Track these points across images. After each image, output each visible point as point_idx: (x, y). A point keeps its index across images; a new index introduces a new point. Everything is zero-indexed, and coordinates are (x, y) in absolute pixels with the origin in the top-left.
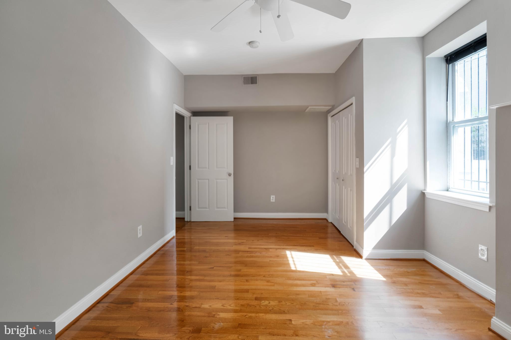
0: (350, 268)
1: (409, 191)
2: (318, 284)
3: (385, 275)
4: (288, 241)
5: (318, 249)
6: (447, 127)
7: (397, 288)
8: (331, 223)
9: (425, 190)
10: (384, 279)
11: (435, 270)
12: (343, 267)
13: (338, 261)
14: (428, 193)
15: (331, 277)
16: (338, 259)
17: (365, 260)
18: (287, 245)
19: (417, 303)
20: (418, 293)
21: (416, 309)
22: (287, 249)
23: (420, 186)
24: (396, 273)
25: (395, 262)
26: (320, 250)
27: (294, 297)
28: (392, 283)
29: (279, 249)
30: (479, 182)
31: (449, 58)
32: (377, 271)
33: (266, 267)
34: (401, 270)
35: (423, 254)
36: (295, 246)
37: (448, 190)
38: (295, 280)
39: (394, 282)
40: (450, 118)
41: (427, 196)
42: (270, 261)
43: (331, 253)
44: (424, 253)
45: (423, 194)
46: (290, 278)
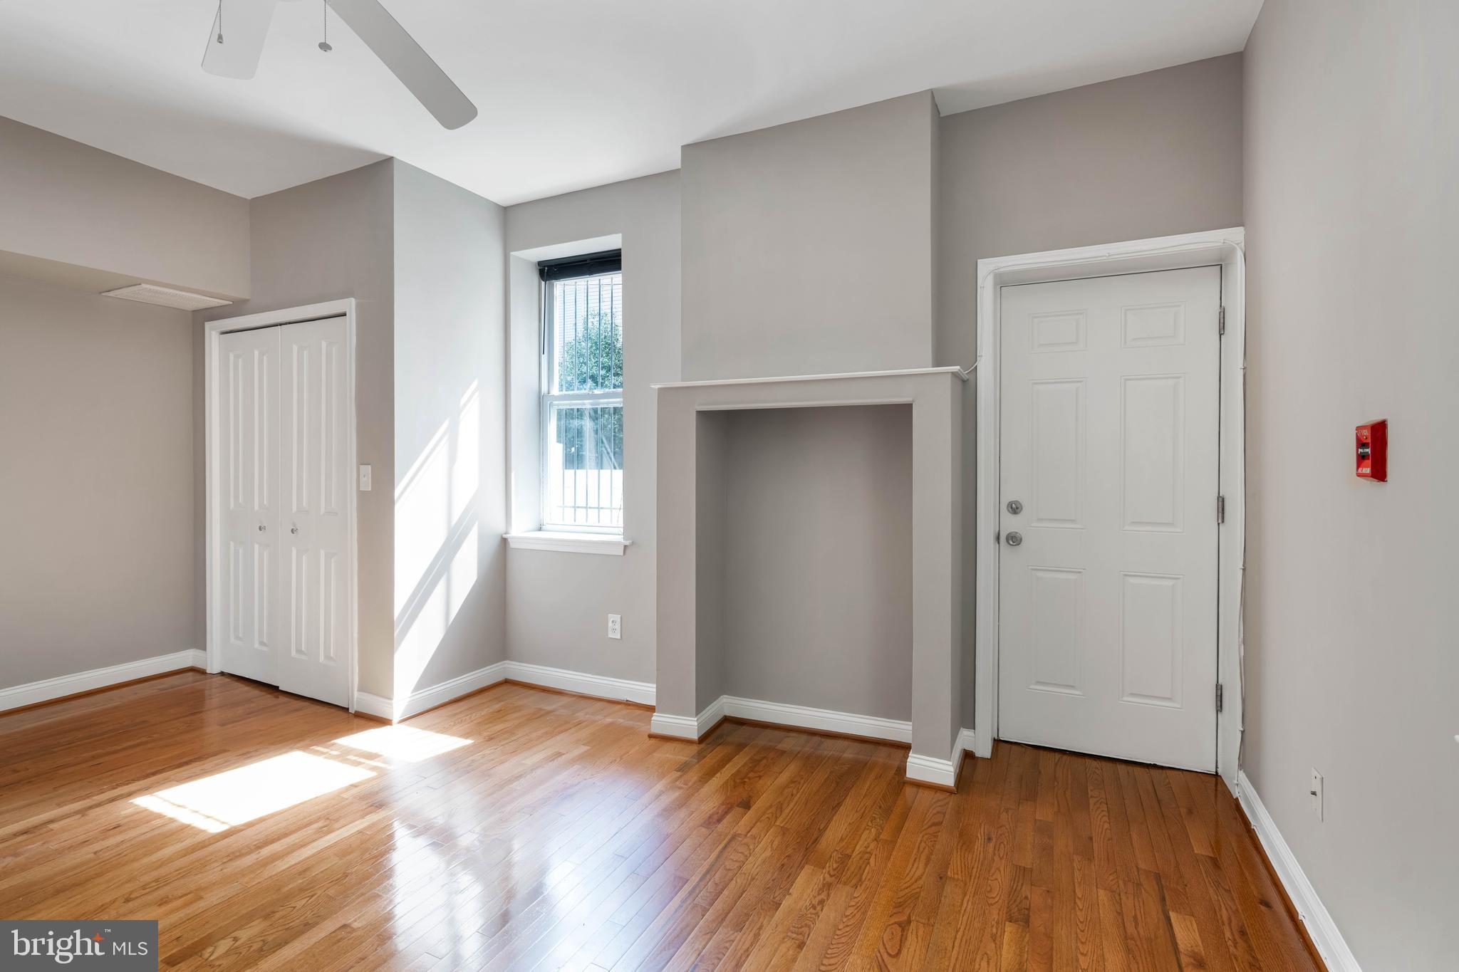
0: (380, 753)
1: (481, 538)
2: (337, 820)
3: (465, 735)
4: (110, 773)
5: (248, 752)
6: (540, 403)
7: (502, 745)
8: (222, 674)
9: (506, 534)
10: (468, 742)
11: (532, 692)
12: (362, 760)
13: (335, 753)
14: (513, 538)
15: (355, 791)
16: (332, 750)
17: (399, 725)
18: (118, 786)
19: (550, 752)
20: (539, 737)
21: (556, 760)
22: (130, 795)
23: (498, 526)
24: (480, 723)
25: (461, 704)
26: (256, 751)
27: (300, 881)
28: (487, 741)
29: (91, 808)
30: (575, 507)
31: (546, 268)
32: (442, 733)
33: (98, 875)
34: (483, 713)
35: (504, 668)
36: (154, 774)
37: (540, 529)
38: (259, 847)
39: (490, 739)
40: (544, 389)
41: (513, 545)
42: (95, 853)
43: (298, 745)
44: (506, 665)
45: (504, 541)
46: (238, 854)
